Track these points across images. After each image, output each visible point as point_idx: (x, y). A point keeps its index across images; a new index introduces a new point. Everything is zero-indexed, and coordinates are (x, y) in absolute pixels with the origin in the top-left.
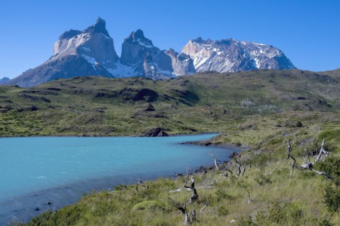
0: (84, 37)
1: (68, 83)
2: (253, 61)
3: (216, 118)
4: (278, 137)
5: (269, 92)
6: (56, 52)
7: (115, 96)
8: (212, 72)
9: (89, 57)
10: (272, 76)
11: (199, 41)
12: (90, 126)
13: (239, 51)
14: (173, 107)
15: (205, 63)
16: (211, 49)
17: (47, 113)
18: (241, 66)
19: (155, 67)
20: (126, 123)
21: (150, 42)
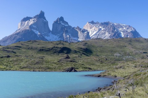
0: (33, 20)
1: (25, 44)
2: (120, 33)
3: (102, 62)
4: (139, 73)
5: (129, 49)
6: (19, 28)
7: (49, 51)
8: (99, 39)
9: (36, 31)
10: (130, 41)
11: (92, 23)
12: (36, 66)
13: (113, 28)
14: (79, 56)
15: (95, 34)
16: (99, 27)
17: (15, 59)
18: (114, 36)
19: (69, 35)
20: (55, 64)
21: (67, 23)
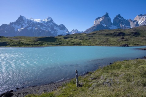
6: (95, 24)
9: (104, 24)
11: (141, 15)
12: (104, 43)
14: (130, 37)
15: (143, 23)
19: (124, 25)
21: (123, 18)
